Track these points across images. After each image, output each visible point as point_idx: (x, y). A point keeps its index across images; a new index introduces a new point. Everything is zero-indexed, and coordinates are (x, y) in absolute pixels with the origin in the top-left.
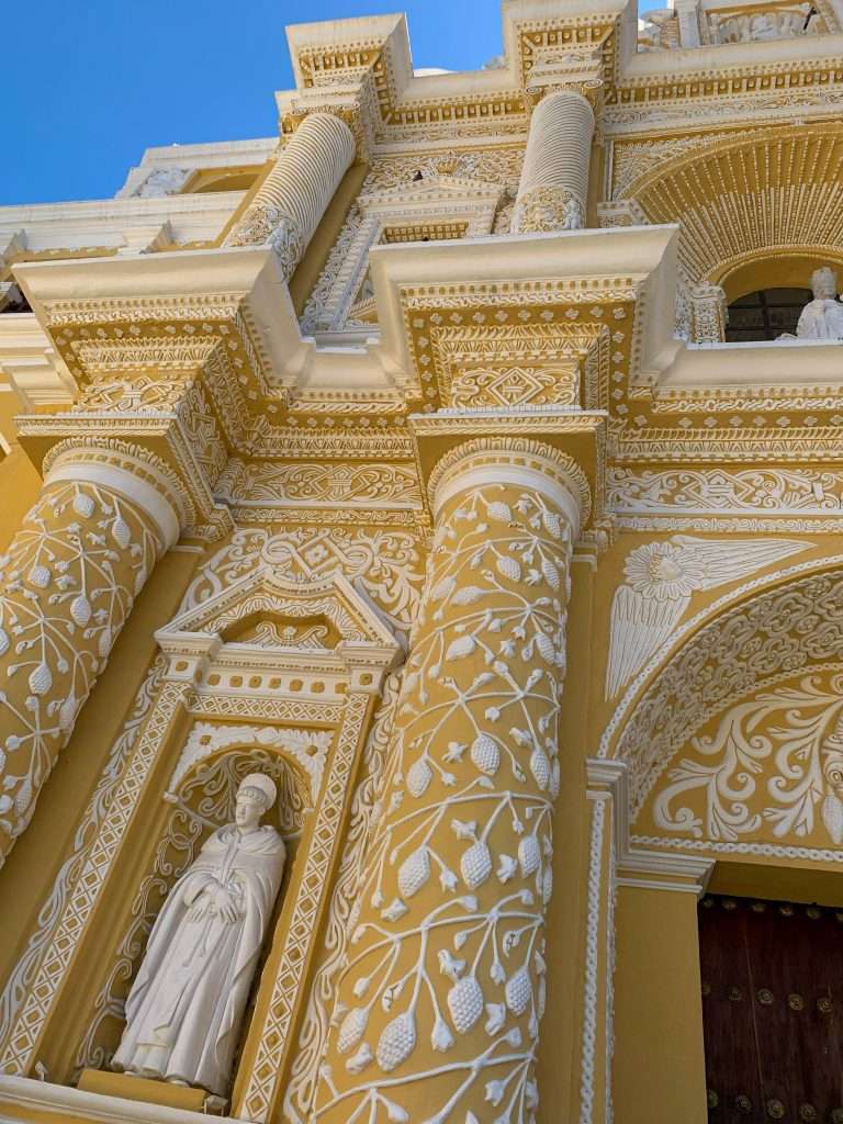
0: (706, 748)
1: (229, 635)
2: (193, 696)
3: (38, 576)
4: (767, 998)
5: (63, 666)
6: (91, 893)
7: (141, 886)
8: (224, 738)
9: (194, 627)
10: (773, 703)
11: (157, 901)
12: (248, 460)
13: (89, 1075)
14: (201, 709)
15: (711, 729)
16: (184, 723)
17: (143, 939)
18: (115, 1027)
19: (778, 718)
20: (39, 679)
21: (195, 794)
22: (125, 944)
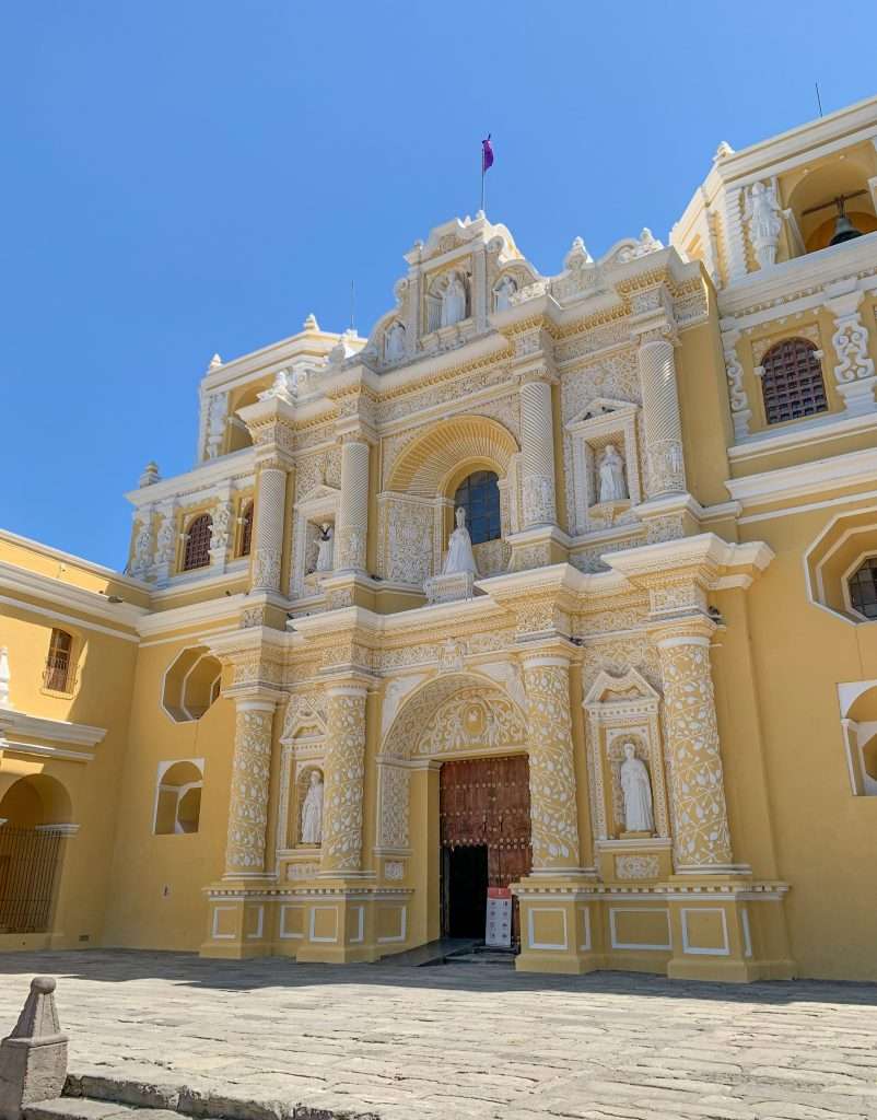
0: (431, 725)
1: (295, 737)
2: (294, 755)
3: (245, 744)
4: (458, 787)
5: (260, 764)
6: (286, 811)
7: (297, 806)
8: (304, 764)
9: (287, 737)
10: (448, 706)
11: (301, 806)
12: (288, 665)
13: (299, 846)
14: (297, 758)
15: (432, 719)
16: (294, 763)
17: (301, 815)
18: (301, 835)
19: (448, 712)
20: (256, 770)
21: (303, 780)
22: (297, 818)
